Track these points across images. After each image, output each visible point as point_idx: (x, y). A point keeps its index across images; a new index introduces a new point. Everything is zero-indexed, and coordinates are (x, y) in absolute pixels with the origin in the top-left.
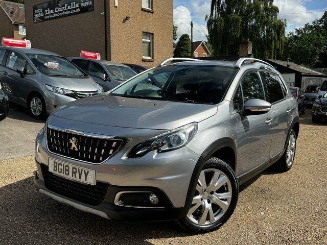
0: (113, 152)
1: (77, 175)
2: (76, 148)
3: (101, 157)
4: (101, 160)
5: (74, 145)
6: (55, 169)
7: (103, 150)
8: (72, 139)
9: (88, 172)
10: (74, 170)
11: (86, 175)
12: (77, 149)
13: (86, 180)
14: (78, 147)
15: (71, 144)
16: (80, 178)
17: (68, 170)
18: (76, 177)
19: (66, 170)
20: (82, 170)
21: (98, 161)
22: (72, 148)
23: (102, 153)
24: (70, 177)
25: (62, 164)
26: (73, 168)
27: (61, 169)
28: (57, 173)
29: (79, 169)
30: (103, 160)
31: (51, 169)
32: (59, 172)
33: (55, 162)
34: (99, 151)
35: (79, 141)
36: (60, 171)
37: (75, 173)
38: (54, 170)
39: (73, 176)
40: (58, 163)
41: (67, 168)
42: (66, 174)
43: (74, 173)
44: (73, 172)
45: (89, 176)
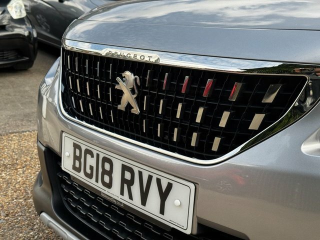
0: (263, 125)
1: (136, 189)
2: (134, 104)
3: (217, 141)
4: (215, 147)
5: (128, 98)
6: (77, 165)
7: (226, 115)
8: (122, 78)
9: (170, 186)
10: (128, 176)
11: (164, 195)
12: (136, 110)
13: (162, 211)
14: (139, 100)
15: (121, 93)
16: (144, 202)
17: (110, 173)
18: (131, 197)
19: (105, 172)
20: (150, 178)
22: (122, 107)
23: (223, 123)
24: (114, 193)
25: (95, 153)
26: (125, 168)
27: (91, 168)
28: (81, 176)
29: (140, 173)
30: (223, 151)
31: (67, 165)
32: (86, 174)
33: (76, 146)
34: (212, 118)
35: (143, 81)
36: (88, 171)
37: (130, 183)
38: (74, 168)
39: (122, 193)
40: (83, 148)
41: (107, 166)
42: (104, 183)
43: (127, 183)
44: (124, 181)
45: (173, 200)
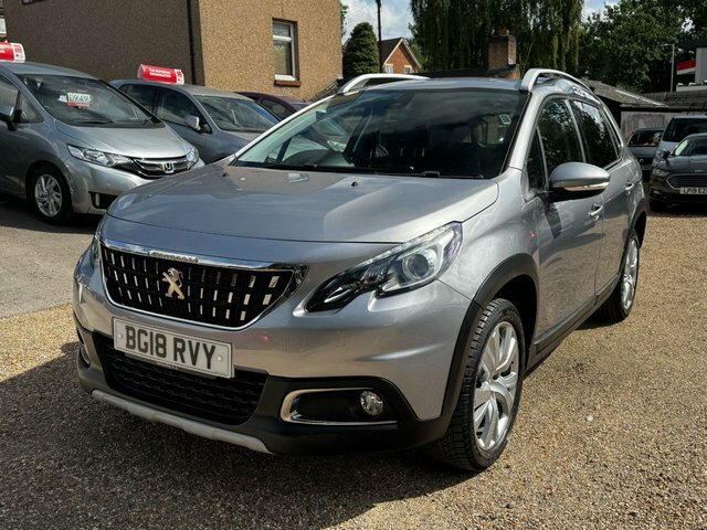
0: (271, 301)
1: (187, 355)
2: (179, 292)
3: (243, 314)
4: (243, 318)
5: (173, 287)
6: (131, 343)
7: (248, 297)
8: (168, 273)
9: (213, 348)
10: (179, 345)
11: (209, 355)
12: (181, 296)
13: (209, 367)
14: (184, 290)
15: (168, 284)
16: (194, 362)
17: (164, 346)
18: (183, 361)
19: (158, 345)
20: (198, 344)
21: (235, 321)
22: (169, 294)
23: (246, 302)
24: (169, 361)
25: (148, 332)
26: (176, 340)
27: (146, 344)
28: (136, 352)
29: (190, 342)
30: (248, 319)
31: (120, 345)
32: (141, 349)
33: (128, 328)
34: (239, 298)
35: (186, 276)
36: (143, 347)
37: (182, 351)
38: (128, 346)
39: (175, 359)
40: (137, 330)
41: (161, 341)
42: (158, 354)
43: (179, 351)
44: (176, 349)
45: (216, 359)
